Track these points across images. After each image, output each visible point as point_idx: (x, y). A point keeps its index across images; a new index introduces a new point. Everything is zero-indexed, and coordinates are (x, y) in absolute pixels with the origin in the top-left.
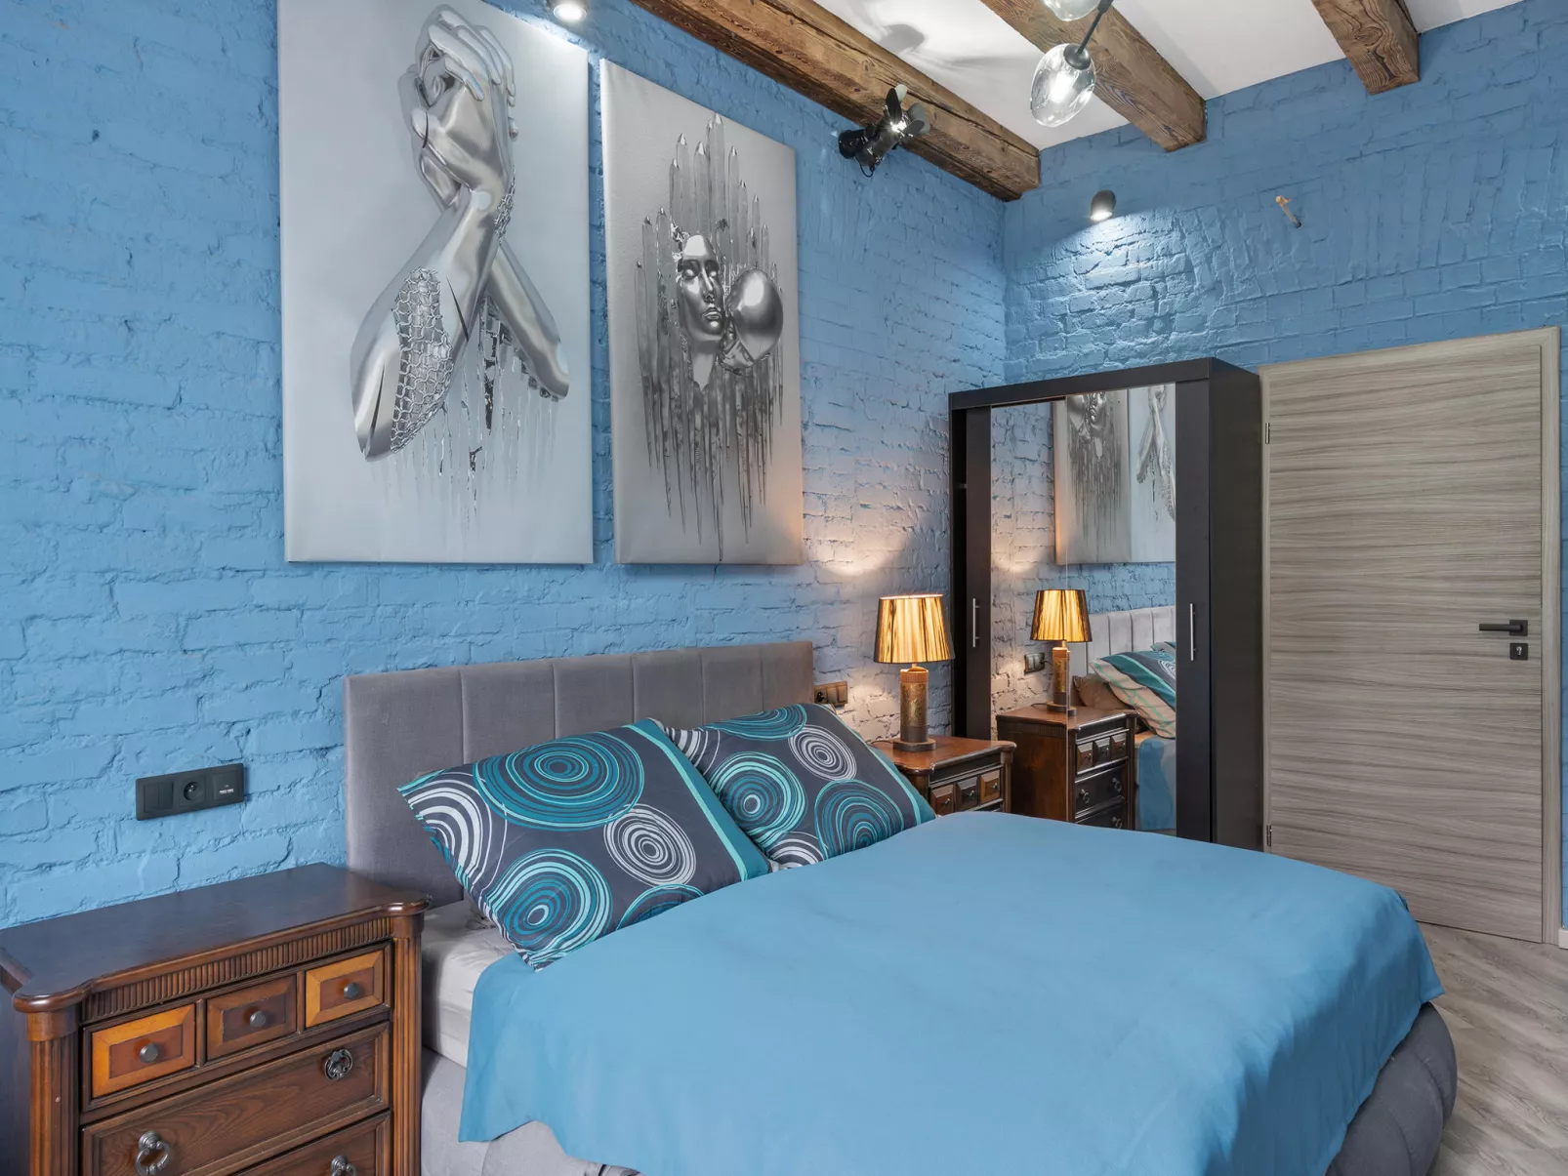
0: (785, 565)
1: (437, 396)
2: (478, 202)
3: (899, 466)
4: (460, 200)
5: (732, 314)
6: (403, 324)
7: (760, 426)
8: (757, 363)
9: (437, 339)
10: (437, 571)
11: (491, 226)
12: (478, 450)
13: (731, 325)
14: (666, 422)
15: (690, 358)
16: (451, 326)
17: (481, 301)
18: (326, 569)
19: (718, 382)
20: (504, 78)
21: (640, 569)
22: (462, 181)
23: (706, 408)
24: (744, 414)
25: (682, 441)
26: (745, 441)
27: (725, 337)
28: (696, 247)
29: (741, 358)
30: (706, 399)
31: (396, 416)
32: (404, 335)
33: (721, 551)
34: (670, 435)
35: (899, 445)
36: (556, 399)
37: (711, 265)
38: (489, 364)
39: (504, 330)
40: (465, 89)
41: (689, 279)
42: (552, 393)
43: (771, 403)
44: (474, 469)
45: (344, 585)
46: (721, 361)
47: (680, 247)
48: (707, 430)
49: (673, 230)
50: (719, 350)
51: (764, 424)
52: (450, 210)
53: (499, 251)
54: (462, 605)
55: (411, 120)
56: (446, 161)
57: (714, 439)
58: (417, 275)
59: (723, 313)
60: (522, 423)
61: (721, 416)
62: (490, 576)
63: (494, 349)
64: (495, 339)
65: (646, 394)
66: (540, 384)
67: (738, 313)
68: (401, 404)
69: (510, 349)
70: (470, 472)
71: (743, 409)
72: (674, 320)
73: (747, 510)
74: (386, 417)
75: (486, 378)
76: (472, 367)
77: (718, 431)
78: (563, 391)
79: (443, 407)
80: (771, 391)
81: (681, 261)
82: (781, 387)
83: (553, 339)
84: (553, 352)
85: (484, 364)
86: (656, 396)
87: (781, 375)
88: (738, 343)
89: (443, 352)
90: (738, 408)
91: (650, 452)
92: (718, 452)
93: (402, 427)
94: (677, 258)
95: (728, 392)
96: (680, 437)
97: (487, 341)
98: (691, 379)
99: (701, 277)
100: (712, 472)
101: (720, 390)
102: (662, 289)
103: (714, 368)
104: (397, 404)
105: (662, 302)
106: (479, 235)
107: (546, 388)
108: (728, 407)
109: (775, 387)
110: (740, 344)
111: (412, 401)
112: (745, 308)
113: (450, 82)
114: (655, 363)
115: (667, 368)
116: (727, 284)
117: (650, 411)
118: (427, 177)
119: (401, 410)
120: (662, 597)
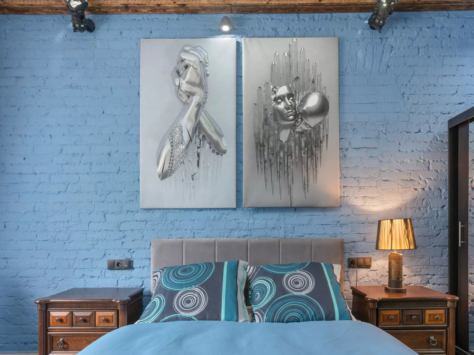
0: (334, 207)
1: (182, 160)
2: (195, 100)
3: (411, 160)
4: (189, 101)
5: (301, 112)
6: (172, 141)
7: (315, 152)
8: (314, 128)
9: (182, 143)
10: (183, 211)
11: (199, 106)
12: (194, 174)
13: (300, 116)
14: (266, 157)
15: (278, 132)
16: (186, 138)
17: (196, 129)
18: (153, 211)
19: (293, 138)
20: (205, 59)
21: (258, 209)
22: (190, 95)
23: (286, 149)
24: (306, 149)
25: (273, 163)
26: (306, 159)
27: (297, 121)
28: (283, 90)
29: (305, 128)
30: (286, 146)
31: (169, 167)
32: (172, 144)
33: (291, 202)
34: (268, 161)
35: (412, 151)
36: (222, 155)
37: (290, 95)
38: (198, 148)
39: (204, 136)
40: (192, 67)
41: (279, 103)
42: (220, 153)
43: (321, 142)
44: (193, 180)
45: (157, 214)
46: (294, 130)
47: (275, 92)
48: (286, 157)
49: (272, 87)
50: (294, 127)
51: (317, 152)
52: (186, 105)
53: (202, 112)
54: (192, 221)
55: (175, 82)
56: (185, 90)
57: (289, 160)
58: (176, 126)
59: (296, 112)
60: (210, 164)
61: (293, 151)
62: (201, 212)
63: (200, 143)
64: (201, 140)
65: (257, 148)
66: (216, 151)
67: (304, 111)
68: (171, 163)
69: (206, 142)
70: (192, 181)
71: (306, 146)
72: (271, 120)
73: (306, 186)
74: (166, 168)
75: (197, 152)
76: (193, 149)
77: (292, 157)
78: (225, 152)
79: (183, 163)
80: (321, 138)
81: (275, 98)
82: (327, 135)
83: (221, 136)
84: (221, 141)
85: (197, 148)
86: (262, 148)
87: (327, 130)
88: (303, 122)
89: (184, 147)
90: (302, 147)
91: (258, 168)
92: (291, 165)
93: (171, 170)
94: (273, 97)
95: (298, 141)
96: (272, 161)
97: (198, 141)
98: (279, 139)
99: (285, 101)
100: (288, 172)
101: (293, 142)
102: (265, 110)
103: (290, 133)
104: (170, 164)
105: (266, 114)
106: (196, 109)
107: (219, 152)
108: (297, 147)
109: (324, 136)
110: (305, 122)
111: (174, 162)
112: (308, 108)
113: (187, 67)
114: (261, 137)
115: (267, 138)
116: (298, 101)
117: (259, 154)
118: (179, 97)
119: (171, 165)
120: (268, 220)
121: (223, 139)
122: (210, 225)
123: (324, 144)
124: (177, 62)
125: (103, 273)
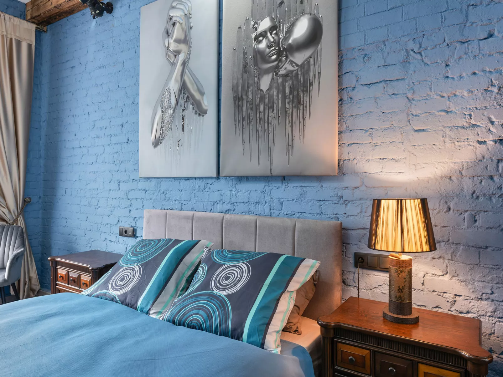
0: (329, 176)
1: (170, 125)
2: (181, 57)
3: (471, 91)
4: (176, 60)
5: (285, 47)
6: (162, 106)
7: (302, 99)
8: (302, 66)
9: (170, 108)
10: (173, 180)
11: (184, 64)
12: (180, 140)
13: (285, 53)
14: (244, 114)
15: (259, 79)
16: (173, 101)
17: (181, 90)
18: (151, 179)
19: (275, 85)
20: (189, 11)
22: (177, 53)
23: (267, 100)
24: (291, 97)
25: (252, 120)
26: (291, 110)
27: (280, 61)
29: (290, 68)
30: (267, 96)
31: (160, 134)
32: (162, 110)
33: (271, 170)
34: (246, 119)
36: (203, 116)
37: (273, 28)
38: (183, 110)
39: (188, 97)
40: (178, 23)
41: (260, 42)
42: (202, 114)
43: (311, 84)
44: (179, 146)
45: (153, 182)
46: (277, 74)
47: (256, 29)
48: (267, 111)
49: (252, 23)
50: (277, 68)
51: (305, 98)
52: (173, 65)
53: (187, 70)
54: (180, 191)
55: (165, 44)
56: (172, 50)
57: (270, 115)
58: (166, 90)
59: (280, 49)
60: (193, 128)
61: (276, 101)
62: (188, 182)
63: (185, 105)
64: (185, 101)
65: (235, 103)
66: (198, 112)
67: (290, 44)
68: (162, 130)
69: (189, 103)
70: (178, 147)
71: (291, 92)
72: (251, 65)
73: (290, 148)
74: (158, 135)
75: (182, 115)
76: (179, 113)
77: (273, 110)
78: (205, 112)
79: (171, 128)
80: (311, 78)
81: (256, 36)
82: (319, 73)
83: (202, 94)
84: (203, 99)
85: (182, 111)
86: (240, 103)
87: (319, 66)
88: (288, 60)
89: (171, 111)
90: (287, 94)
91: (236, 128)
92: (272, 120)
93: (162, 137)
94: (253, 36)
95: (281, 88)
96: (251, 118)
97: (183, 102)
98: (259, 89)
99: (267, 37)
100: (269, 130)
101: (276, 89)
102: (245, 54)
103: (273, 79)
104: (161, 131)
105: (245, 59)
106: (181, 68)
107: (200, 113)
108: (280, 96)
109: (314, 75)
110: (291, 60)
111: (164, 129)
112: (294, 40)
113: (174, 24)
114: (240, 88)
116: (283, 33)
117: (237, 110)
118: (168, 58)
119: (162, 132)
120: (252, 192)
121: (205, 97)
122: (195, 196)
123: (315, 85)
124: (167, 22)
125: (117, 238)
